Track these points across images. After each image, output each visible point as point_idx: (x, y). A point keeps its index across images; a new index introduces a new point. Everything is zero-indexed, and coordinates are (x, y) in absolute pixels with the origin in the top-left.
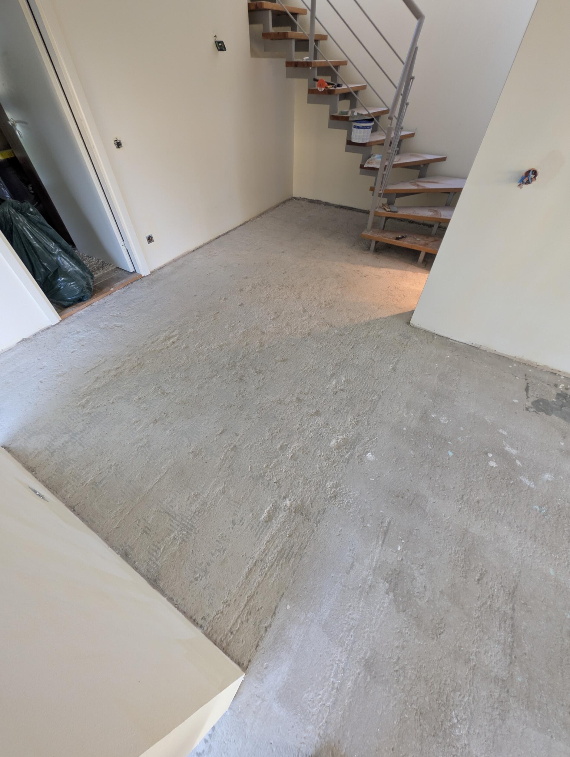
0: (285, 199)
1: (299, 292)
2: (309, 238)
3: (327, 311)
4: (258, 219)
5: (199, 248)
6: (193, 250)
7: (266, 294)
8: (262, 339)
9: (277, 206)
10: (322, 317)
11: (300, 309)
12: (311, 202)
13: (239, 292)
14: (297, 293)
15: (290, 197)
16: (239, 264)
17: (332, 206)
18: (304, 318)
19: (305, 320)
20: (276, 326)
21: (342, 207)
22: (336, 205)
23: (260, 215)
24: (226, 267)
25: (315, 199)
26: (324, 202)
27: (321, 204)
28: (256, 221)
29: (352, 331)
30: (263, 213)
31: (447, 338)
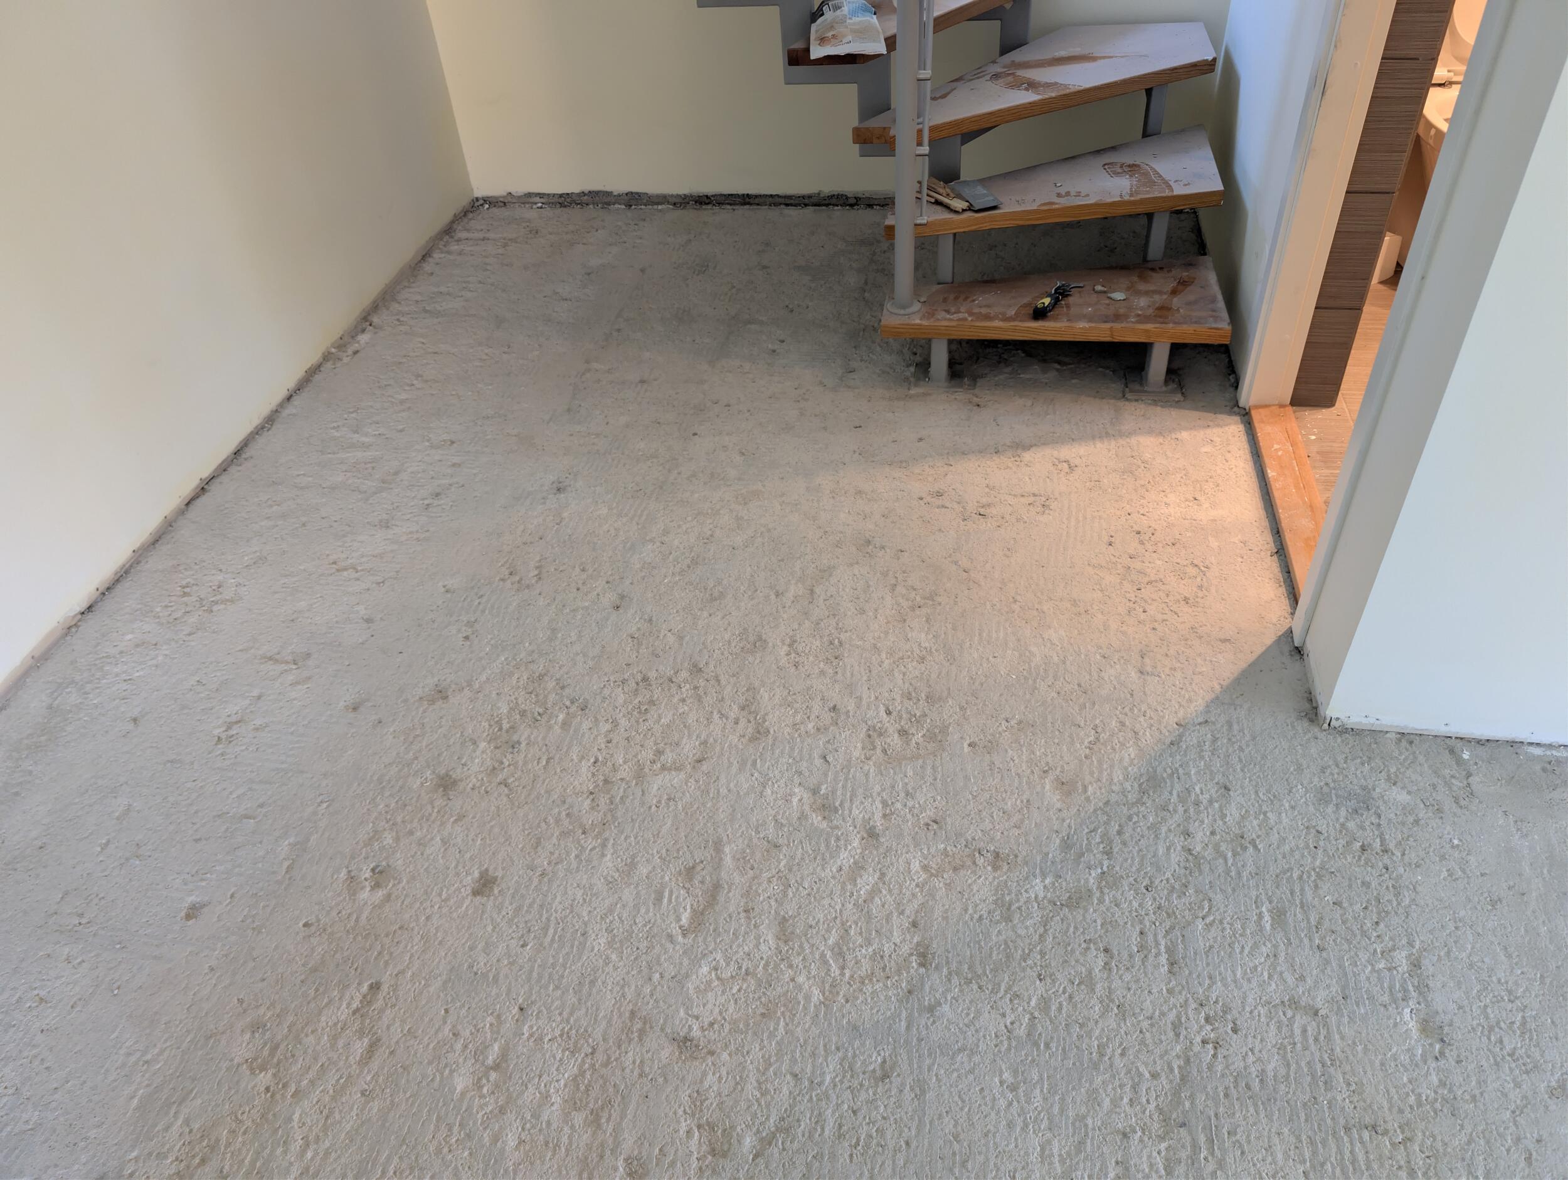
0: (447, 217)
1: (741, 700)
2: (642, 382)
3: (929, 771)
4: (363, 338)
5: (118, 581)
6: (85, 605)
7: (585, 767)
8: (698, 1099)
9: (425, 256)
10: (925, 817)
11: (795, 800)
12: (562, 205)
13: (440, 802)
14: (735, 707)
15: (464, 202)
16: (369, 621)
17: (658, 204)
18: (844, 855)
19: (858, 868)
20: (733, 966)
21: (703, 201)
22: (678, 196)
23: (365, 321)
24: (309, 655)
25: (576, 189)
26: (619, 195)
27: (609, 204)
28: (356, 352)
29: (1108, 853)
30: (375, 307)
31: (1512, 743)
